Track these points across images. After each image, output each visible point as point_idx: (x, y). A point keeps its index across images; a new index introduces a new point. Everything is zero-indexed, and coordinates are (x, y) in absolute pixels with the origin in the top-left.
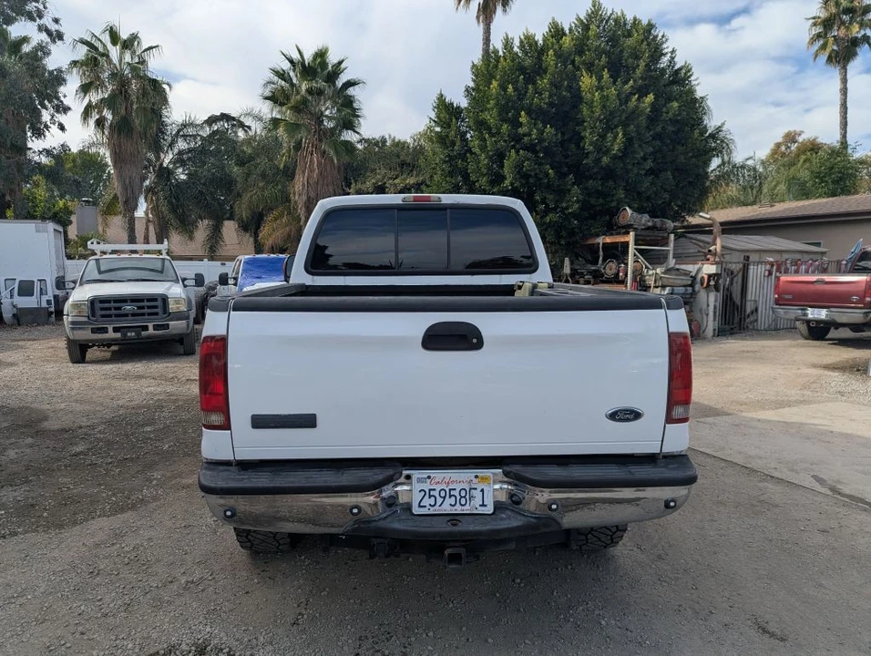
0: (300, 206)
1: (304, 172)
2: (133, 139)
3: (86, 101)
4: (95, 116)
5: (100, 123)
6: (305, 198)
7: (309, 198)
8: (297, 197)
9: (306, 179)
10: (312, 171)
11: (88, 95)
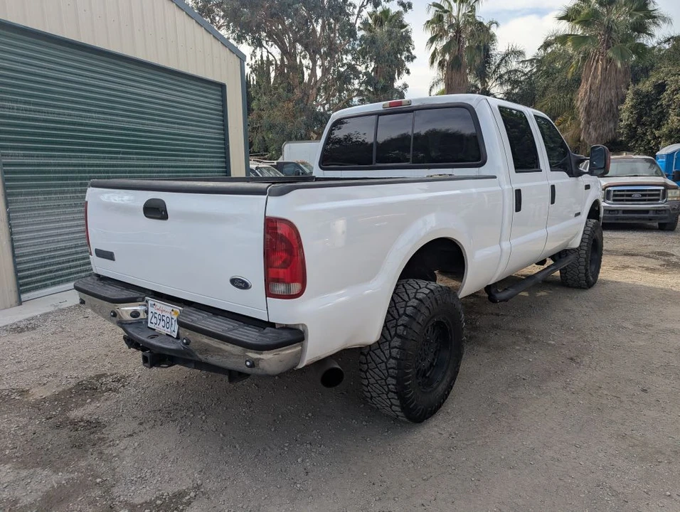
0: (581, 110)
1: (587, 80)
2: (460, 72)
3: (433, 49)
4: (439, 58)
5: (441, 64)
6: (585, 103)
7: (590, 103)
8: (579, 103)
9: (588, 86)
10: (595, 77)
11: (434, 43)
